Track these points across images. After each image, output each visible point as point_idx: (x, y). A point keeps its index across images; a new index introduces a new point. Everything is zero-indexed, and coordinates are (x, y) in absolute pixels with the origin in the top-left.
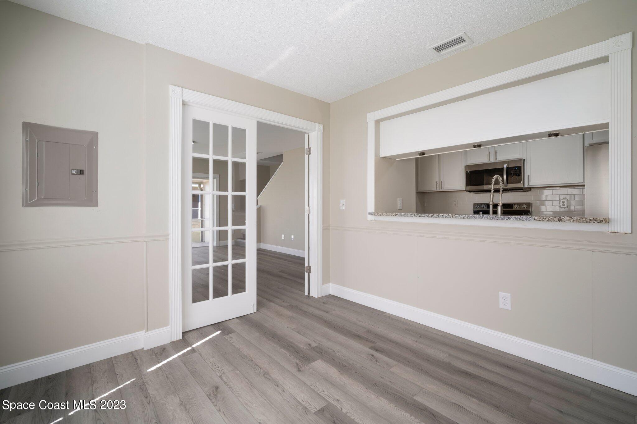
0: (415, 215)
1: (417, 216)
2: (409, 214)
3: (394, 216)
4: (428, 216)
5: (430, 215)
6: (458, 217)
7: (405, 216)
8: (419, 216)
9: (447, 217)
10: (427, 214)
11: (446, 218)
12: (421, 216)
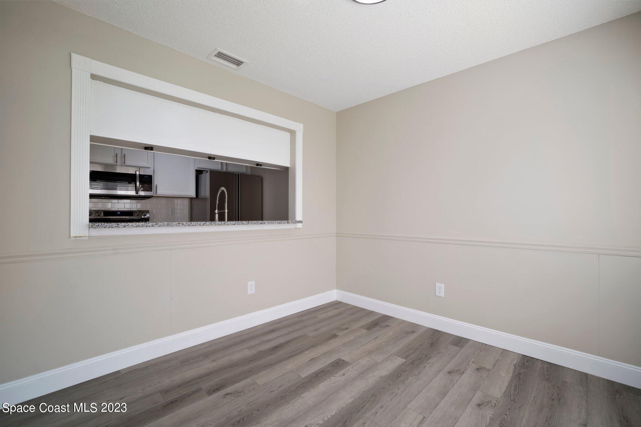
0: (183, 224)
1: (185, 226)
2: (174, 223)
3: (150, 226)
4: (200, 225)
5: (202, 223)
6: (229, 224)
7: (168, 225)
8: (189, 225)
9: (220, 224)
10: (199, 223)
11: (219, 226)
12: (191, 225)
